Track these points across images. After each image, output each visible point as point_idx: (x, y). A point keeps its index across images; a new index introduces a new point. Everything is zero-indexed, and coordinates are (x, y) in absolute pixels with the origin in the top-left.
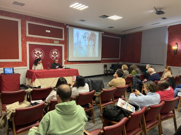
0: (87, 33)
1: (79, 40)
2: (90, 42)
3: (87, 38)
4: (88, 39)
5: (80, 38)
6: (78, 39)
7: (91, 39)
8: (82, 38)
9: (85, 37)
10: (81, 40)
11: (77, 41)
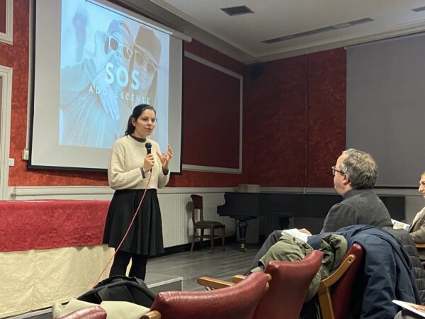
0: (122, 23)
1: (86, 56)
2: (135, 72)
3: (120, 51)
4: (126, 55)
5: (90, 45)
6: (80, 51)
7: (141, 62)
8: (101, 45)
9: (115, 44)
10: (95, 55)
11: (78, 59)
